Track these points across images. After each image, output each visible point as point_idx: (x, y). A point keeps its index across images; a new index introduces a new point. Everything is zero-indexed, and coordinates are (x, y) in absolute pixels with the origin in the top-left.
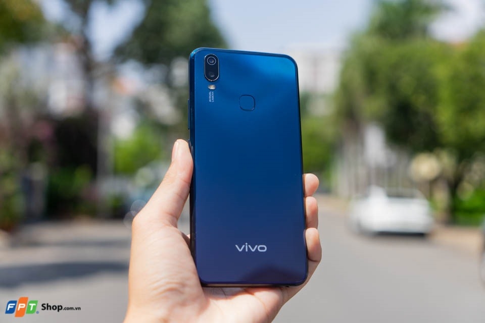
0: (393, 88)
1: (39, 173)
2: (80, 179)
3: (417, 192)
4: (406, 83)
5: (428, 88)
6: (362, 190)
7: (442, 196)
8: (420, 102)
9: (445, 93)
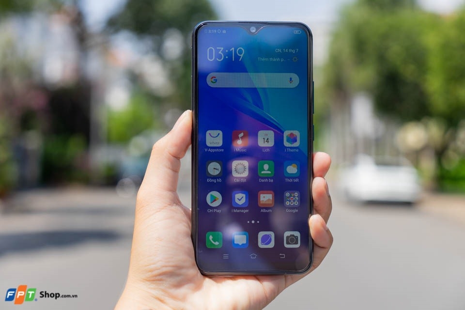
0: (382, 58)
1: (34, 141)
2: (73, 148)
3: (404, 160)
4: (395, 52)
5: (418, 57)
6: (350, 159)
7: (429, 165)
8: (408, 72)
9: (435, 62)
